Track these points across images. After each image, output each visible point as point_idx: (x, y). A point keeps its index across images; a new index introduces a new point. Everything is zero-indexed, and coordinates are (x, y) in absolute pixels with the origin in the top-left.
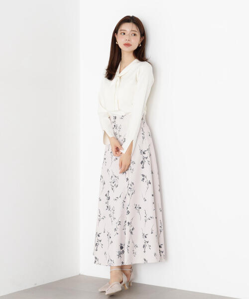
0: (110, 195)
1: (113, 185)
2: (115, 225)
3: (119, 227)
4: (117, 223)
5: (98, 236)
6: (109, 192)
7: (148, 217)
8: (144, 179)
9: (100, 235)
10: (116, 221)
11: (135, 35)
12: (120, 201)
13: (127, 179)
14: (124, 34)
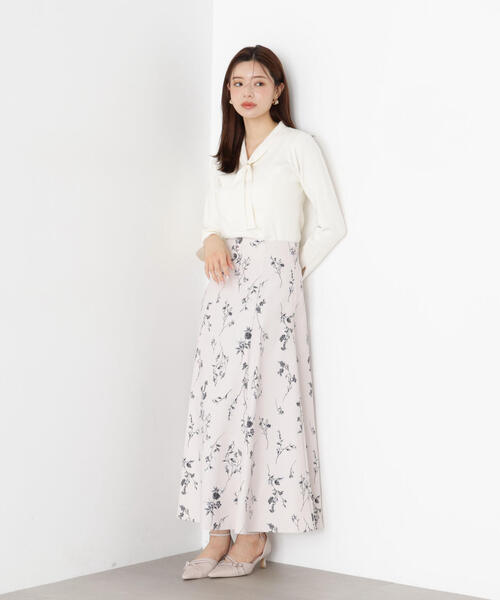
0: (208, 390)
1: (218, 372)
2: (208, 451)
3: (215, 455)
4: (212, 447)
5: (188, 465)
6: (206, 383)
7: (285, 444)
8: (282, 371)
9: (192, 464)
10: (211, 442)
11: (261, 84)
12: (225, 405)
13: (245, 365)
14: (241, 84)
